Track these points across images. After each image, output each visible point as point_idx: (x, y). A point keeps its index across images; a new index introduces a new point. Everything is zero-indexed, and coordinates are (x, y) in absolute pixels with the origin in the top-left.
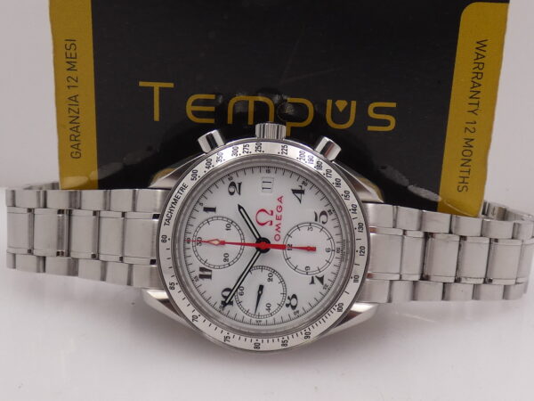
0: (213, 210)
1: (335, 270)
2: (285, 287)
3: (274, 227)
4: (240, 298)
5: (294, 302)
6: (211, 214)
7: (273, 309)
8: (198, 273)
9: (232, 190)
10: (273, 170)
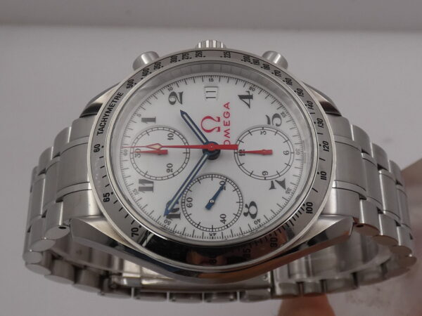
0: (153, 120)
1: (297, 172)
2: (241, 195)
3: (222, 133)
4: (189, 210)
5: (253, 210)
6: (151, 124)
7: (228, 220)
8: (137, 185)
9: (173, 99)
10: (216, 80)
